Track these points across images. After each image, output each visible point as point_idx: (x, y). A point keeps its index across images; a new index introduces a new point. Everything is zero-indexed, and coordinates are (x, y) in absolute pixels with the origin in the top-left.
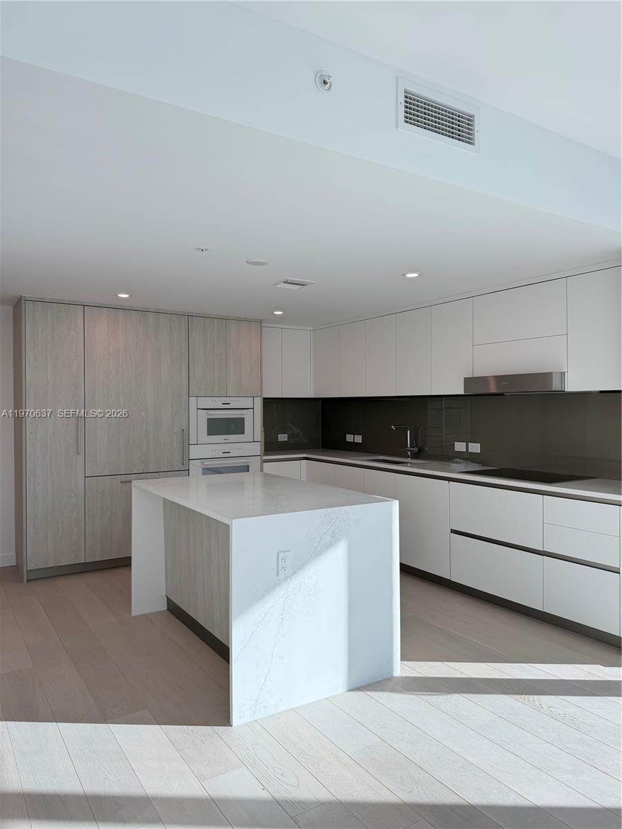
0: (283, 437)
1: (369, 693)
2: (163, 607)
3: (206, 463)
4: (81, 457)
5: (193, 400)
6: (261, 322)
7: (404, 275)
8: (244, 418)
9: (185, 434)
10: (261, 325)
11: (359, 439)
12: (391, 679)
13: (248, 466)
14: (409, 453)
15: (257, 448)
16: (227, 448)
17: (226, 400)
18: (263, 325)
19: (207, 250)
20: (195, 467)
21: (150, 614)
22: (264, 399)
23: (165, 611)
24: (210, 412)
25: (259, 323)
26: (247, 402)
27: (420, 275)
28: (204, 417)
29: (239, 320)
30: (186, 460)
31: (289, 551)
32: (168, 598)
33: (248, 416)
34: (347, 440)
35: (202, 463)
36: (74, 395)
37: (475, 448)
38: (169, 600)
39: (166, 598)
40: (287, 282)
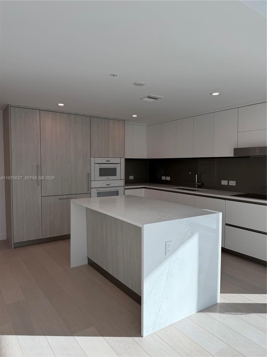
0: (131, 178)
1: (208, 313)
2: (86, 262)
3: (99, 190)
4: (40, 186)
5: (92, 159)
6: (124, 121)
7: (211, 94)
8: (116, 168)
9: (89, 175)
10: (124, 123)
11: (168, 178)
12: (216, 304)
13: (118, 191)
14: (197, 186)
15: (122, 183)
16: (108, 182)
17: (108, 159)
18: (126, 123)
19: (116, 75)
20: (94, 192)
21: (80, 266)
22: (126, 159)
23: (86, 264)
24: (101, 165)
25: (123, 121)
26: (117, 160)
27: (220, 94)
28: (98, 167)
29: (114, 119)
30: (89, 188)
31: (171, 241)
32: (88, 258)
33: (118, 167)
34: (162, 179)
35: (97, 190)
36: (35, 156)
37: (233, 183)
38: (89, 259)
39: (87, 258)
40: (149, 97)
